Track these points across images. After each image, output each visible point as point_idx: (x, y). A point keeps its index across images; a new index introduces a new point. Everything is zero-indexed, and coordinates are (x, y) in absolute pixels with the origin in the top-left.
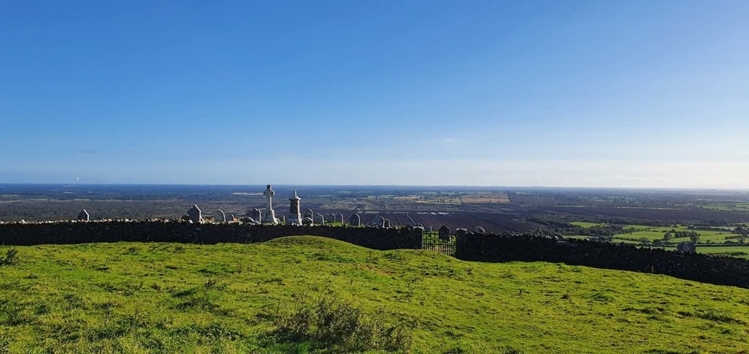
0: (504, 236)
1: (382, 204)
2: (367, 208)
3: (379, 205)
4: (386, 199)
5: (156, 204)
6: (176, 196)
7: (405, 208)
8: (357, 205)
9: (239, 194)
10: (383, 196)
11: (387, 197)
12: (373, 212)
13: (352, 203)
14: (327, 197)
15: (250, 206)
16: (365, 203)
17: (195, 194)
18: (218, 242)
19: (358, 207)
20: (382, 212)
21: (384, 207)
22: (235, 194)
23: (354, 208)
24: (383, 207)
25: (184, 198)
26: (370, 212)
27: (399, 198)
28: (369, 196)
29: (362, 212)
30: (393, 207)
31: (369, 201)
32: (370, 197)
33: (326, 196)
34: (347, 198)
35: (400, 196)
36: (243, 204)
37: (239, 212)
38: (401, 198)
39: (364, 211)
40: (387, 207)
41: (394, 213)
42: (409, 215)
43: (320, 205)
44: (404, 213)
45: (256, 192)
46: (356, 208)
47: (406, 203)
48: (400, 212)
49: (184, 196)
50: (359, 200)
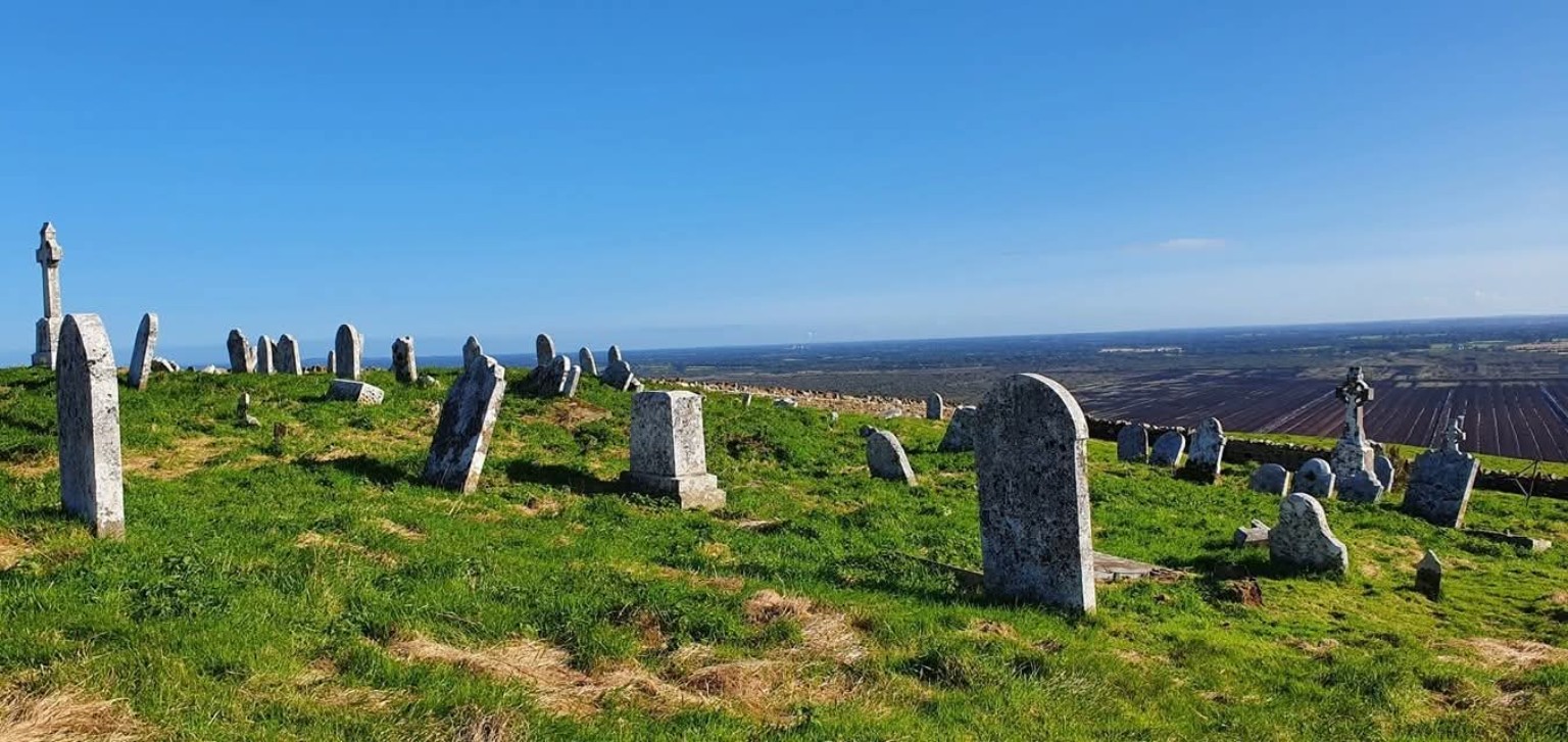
1: (1470, 362)
2: (1422, 375)
3: (1460, 366)
4: (1483, 350)
5: (940, 376)
6: (979, 360)
7: (1537, 370)
8: (1396, 368)
9: (1111, 350)
10: (1473, 344)
11: (1485, 346)
12: (1441, 385)
13: (1384, 363)
14: (1319, 351)
15: (1130, 376)
16: (1422, 363)
17: (1018, 354)
19: (1398, 374)
20: (1469, 383)
21: (1476, 369)
22: (1104, 350)
23: (1389, 375)
24: (1470, 372)
25: (997, 364)
26: (1432, 384)
27: (1522, 346)
28: (1434, 346)
29: (1408, 385)
30: (1502, 371)
31: (1433, 357)
32: (1436, 348)
33: (1316, 348)
34: (1371, 352)
35: (1525, 342)
36: (1118, 371)
37: (1105, 390)
38: (1529, 346)
39: (1415, 382)
40: (1483, 371)
41: (1503, 384)
42: (1549, 389)
43: (1298, 369)
44: (1534, 384)
45: (1150, 345)
46: (1393, 376)
47: (1540, 359)
48: (1520, 383)
49: (997, 359)
50: (1405, 355)
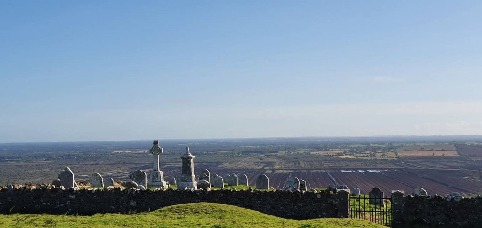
0: (452, 199)
1: (296, 160)
2: (277, 167)
3: (292, 162)
4: (301, 154)
5: (21, 166)
6: (44, 156)
7: (326, 165)
8: (265, 163)
9: (120, 152)
10: (296, 151)
11: (302, 152)
12: (285, 172)
13: (258, 160)
14: (227, 154)
15: (133, 166)
16: (275, 160)
17: (66, 153)
18: (96, 213)
19: (267, 166)
20: (297, 171)
21: (299, 164)
22: (115, 152)
23: (261, 167)
24: (297, 165)
25: (54, 159)
26: (281, 171)
27: (317, 152)
28: (280, 152)
29: (270, 172)
30: (311, 165)
31: (280, 157)
33: (225, 152)
34: (252, 154)
35: (318, 150)
36: (124, 164)
37: (120, 175)
38: (320, 152)
39: (273, 170)
40: (302, 165)
41: (311, 171)
42: (331, 174)
43: (218, 163)
44: (324, 171)
45: (140, 149)
46: (264, 167)
47: (327, 159)
48: (319, 171)
49: (54, 156)
50: (268, 156)
